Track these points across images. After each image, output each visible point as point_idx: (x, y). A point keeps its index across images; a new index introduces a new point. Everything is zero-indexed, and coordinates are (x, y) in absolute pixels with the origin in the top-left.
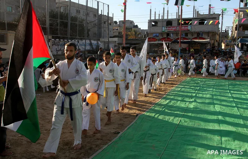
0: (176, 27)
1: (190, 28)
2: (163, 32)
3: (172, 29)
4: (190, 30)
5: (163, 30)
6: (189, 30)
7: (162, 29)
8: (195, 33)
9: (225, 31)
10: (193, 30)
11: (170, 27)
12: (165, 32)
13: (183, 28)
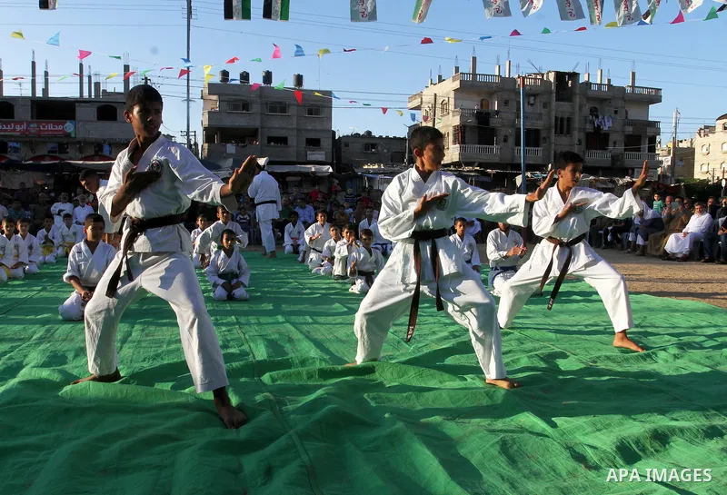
0: (28, 123)
1: (72, 129)
3: (14, 130)
4: (73, 135)
6: (68, 135)
8: (88, 143)
10: (81, 136)
11: (7, 124)
13: (50, 127)
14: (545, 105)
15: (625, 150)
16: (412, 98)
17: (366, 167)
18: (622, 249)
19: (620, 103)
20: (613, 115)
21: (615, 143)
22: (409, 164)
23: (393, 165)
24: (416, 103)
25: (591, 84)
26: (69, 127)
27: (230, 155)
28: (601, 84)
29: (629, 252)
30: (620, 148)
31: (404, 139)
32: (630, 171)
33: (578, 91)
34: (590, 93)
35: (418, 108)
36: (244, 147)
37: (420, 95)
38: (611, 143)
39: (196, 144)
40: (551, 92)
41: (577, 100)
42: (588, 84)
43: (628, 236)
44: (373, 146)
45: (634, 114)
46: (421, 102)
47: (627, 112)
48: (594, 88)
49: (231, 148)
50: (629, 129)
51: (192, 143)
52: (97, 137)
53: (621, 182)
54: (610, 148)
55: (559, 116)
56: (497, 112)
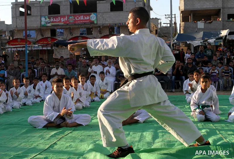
0: (68, 16)
1: (95, 18)
2: (43, 26)
3: (60, 21)
4: (95, 22)
5: (43, 23)
6: (92, 23)
7: (41, 21)
8: (105, 27)
9: (169, 25)
10: (100, 22)
11: (56, 17)
12: (48, 26)
13: (81, 18)
26: (93, 17)
27: (201, 30)
36: (210, 23)
39: (175, 23)
49: (201, 24)
51: (173, 23)
52: (111, 22)
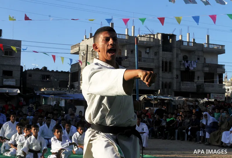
14: (156, 54)
15: (205, 82)
16: (74, 47)
17: (43, 90)
18: (196, 141)
19: (201, 53)
20: (197, 60)
21: (198, 77)
22: (71, 89)
23: (60, 89)
24: (76, 49)
25: (183, 41)
28: (189, 42)
29: (200, 143)
30: (202, 80)
31: (68, 73)
32: (208, 95)
33: (175, 45)
34: (182, 47)
35: (77, 53)
37: (78, 45)
38: (196, 77)
40: (159, 46)
41: (175, 51)
42: (181, 42)
43: (199, 133)
44: (48, 76)
45: (209, 60)
46: (79, 49)
47: (205, 59)
48: (185, 44)
50: (207, 69)
53: (202, 102)
54: (196, 80)
55: (165, 60)
56: (127, 57)
